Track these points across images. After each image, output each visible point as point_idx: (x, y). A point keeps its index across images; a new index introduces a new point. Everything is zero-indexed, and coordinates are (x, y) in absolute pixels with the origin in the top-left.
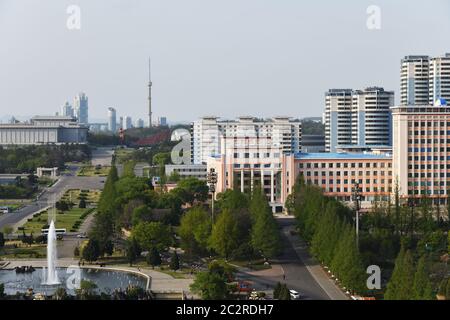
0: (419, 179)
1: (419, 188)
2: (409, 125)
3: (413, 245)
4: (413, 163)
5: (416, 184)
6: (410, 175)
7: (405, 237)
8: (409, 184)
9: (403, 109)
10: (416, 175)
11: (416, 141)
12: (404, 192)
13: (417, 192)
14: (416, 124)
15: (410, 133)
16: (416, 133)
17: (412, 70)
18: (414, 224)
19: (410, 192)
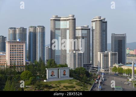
0: (13, 61)
1: (13, 63)
2: (10, 46)
3: (11, 79)
4: (11, 56)
5: (12, 62)
6: (10, 60)
7: (9, 76)
8: (10, 62)
9: (9, 42)
10: (12, 60)
11: (12, 50)
12: (9, 64)
13: (12, 64)
14: (12, 46)
15: (10, 48)
16: (12, 48)
17: (11, 31)
18: (11, 73)
19: (10, 64)
